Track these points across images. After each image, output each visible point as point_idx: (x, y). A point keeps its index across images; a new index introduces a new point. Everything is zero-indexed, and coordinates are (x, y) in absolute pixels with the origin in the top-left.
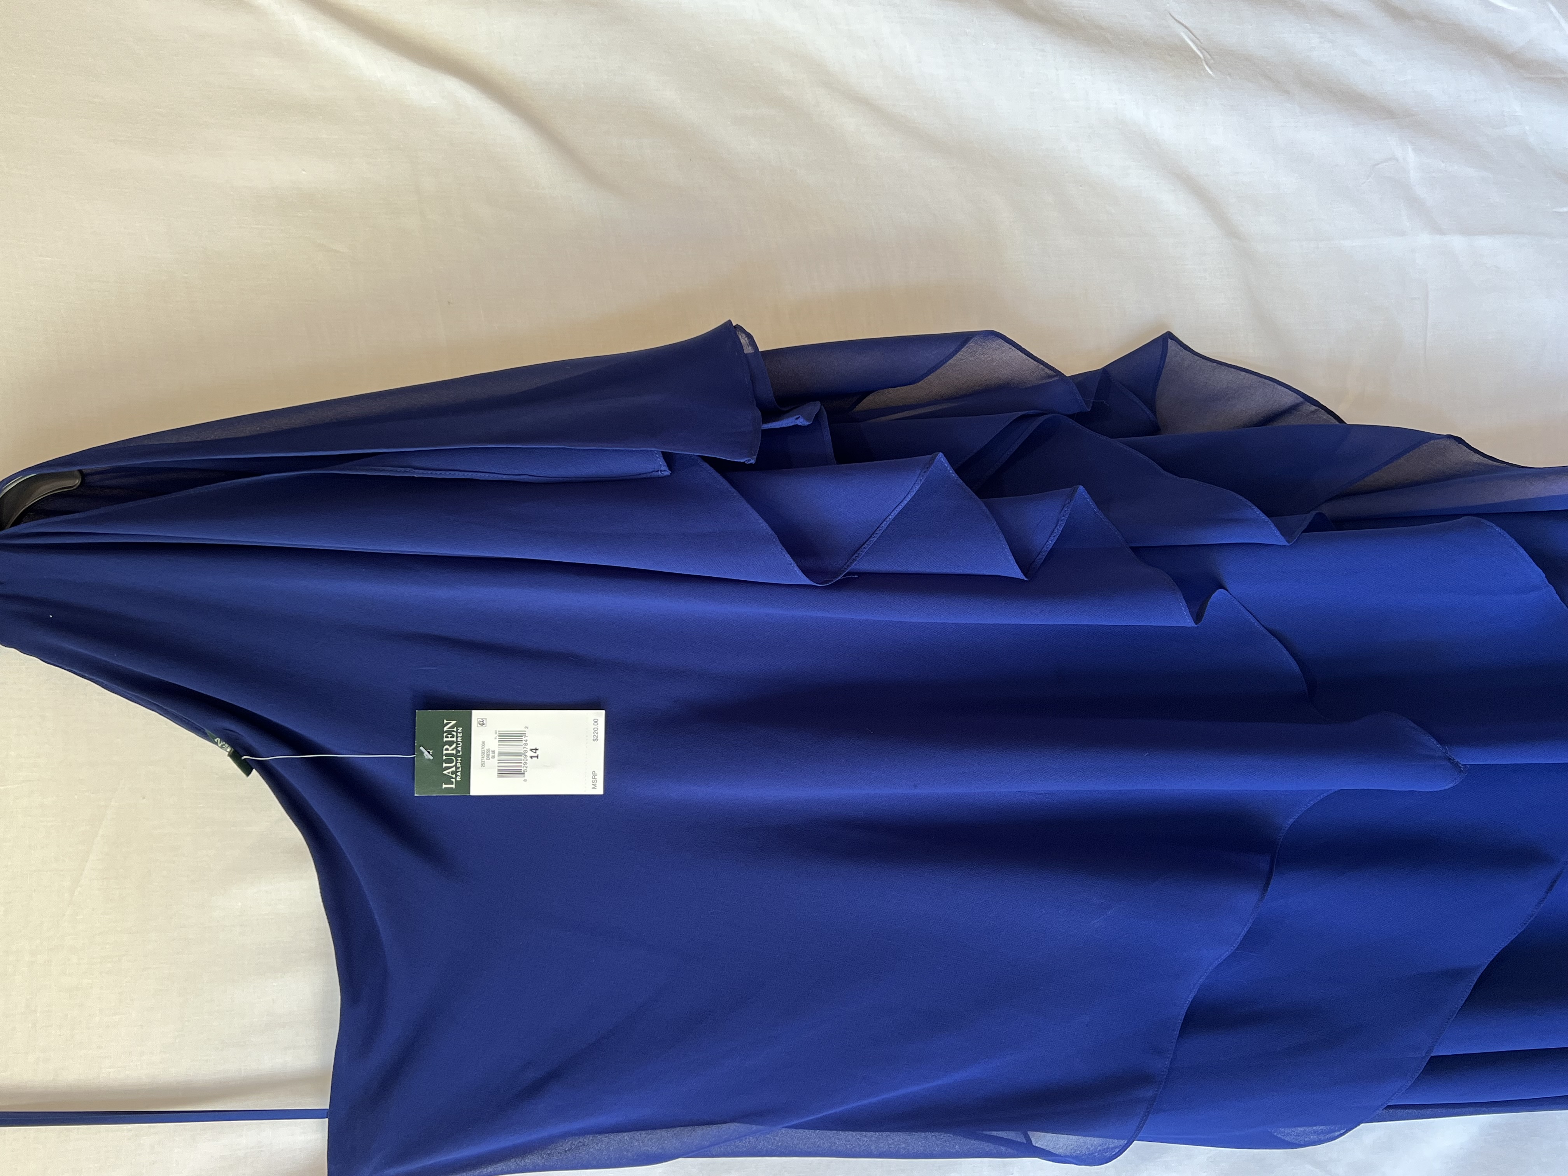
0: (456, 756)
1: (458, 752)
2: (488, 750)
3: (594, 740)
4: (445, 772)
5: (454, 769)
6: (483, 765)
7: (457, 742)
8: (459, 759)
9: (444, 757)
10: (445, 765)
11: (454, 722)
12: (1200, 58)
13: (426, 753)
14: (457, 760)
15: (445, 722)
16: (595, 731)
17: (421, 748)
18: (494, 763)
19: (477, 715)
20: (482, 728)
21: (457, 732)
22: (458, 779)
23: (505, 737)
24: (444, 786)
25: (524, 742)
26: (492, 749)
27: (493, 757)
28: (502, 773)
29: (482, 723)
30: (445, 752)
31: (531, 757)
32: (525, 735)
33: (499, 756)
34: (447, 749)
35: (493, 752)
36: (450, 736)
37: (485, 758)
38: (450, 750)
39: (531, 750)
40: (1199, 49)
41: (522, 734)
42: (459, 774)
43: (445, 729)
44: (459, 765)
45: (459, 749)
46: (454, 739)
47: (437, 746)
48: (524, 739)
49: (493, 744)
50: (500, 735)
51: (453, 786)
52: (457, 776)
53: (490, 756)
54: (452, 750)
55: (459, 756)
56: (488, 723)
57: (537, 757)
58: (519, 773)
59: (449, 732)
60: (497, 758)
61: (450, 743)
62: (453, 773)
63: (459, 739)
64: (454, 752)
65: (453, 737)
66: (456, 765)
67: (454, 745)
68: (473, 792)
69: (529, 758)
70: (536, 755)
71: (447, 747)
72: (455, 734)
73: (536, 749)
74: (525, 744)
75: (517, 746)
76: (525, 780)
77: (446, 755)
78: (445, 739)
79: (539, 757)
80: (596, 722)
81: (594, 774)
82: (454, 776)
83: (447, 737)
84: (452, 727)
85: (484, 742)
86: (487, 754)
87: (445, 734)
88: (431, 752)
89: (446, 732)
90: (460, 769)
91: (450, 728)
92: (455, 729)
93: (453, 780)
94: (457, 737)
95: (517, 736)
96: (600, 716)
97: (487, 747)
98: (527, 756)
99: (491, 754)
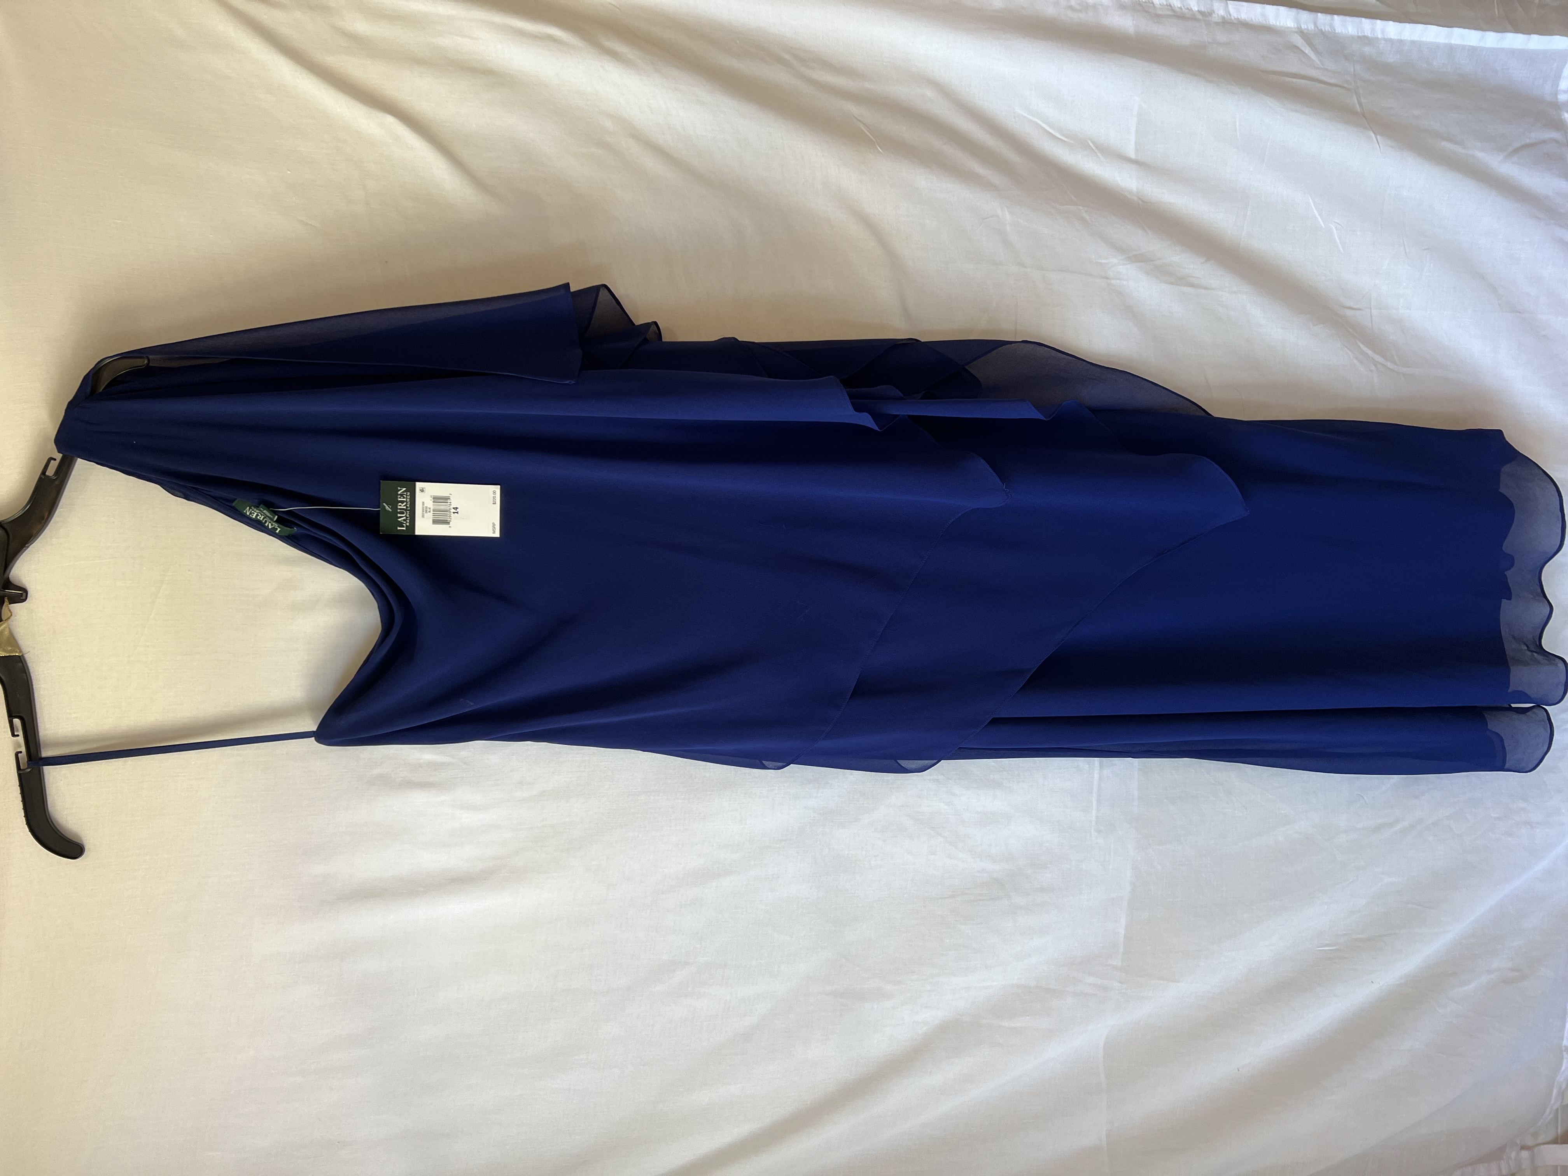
0: (406, 510)
1: (407, 507)
2: (426, 507)
3: (493, 504)
4: (399, 520)
5: (405, 518)
6: (423, 516)
7: (406, 501)
8: (408, 512)
9: (399, 511)
10: (399, 515)
11: (405, 489)
13: (387, 507)
14: (407, 512)
15: (399, 488)
16: (494, 498)
17: (384, 504)
18: (430, 516)
19: (419, 485)
20: (422, 493)
21: (406, 495)
22: (408, 524)
23: (436, 499)
24: (399, 528)
25: (449, 503)
26: (429, 507)
27: (429, 512)
28: (435, 522)
29: (422, 490)
30: (399, 507)
31: (454, 513)
32: (449, 498)
33: (433, 511)
34: (400, 506)
35: (430, 508)
36: (402, 497)
37: (425, 512)
38: (402, 506)
39: (454, 508)
41: (448, 498)
42: (408, 521)
43: (399, 493)
44: (408, 516)
45: (408, 506)
46: (405, 500)
47: (394, 503)
48: (449, 501)
49: (430, 504)
50: (434, 498)
51: (404, 529)
53: (428, 511)
55: (408, 510)
56: (426, 490)
57: (457, 513)
58: (446, 522)
59: (402, 495)
60: (432, 512)
61: (402, 502)
62: (404, 520)
63: (408, 500)
64: (405, 507)
65: (404, 498)
66: (406, 516)
67: (405, 504)
68: (418, 533)
69: (452, 514)
70: (456, 511)
71: (400, 504)
72: (405, 496)
73: (457, 508)
74: (449, 505)
75: (446, 505)
76: (450, 527)
77: (400, 509)
78: (399, 499)
79: (459, 513)
80: (494, 492)
81: (494, 524)
82: (405, 522)
83: (400, 498)
84: (404, 492)
85: (423, 502)
86: (425, 510)
87: (399, 496)
88: (390, 506)
89: (399, 495)
90: (409, 518)
91: (402, 492)
92: (405, 493)
93: (404, 525)
94: (407, 498)
95: (445, 499)
96: (497, 489)
97: (425, 505)
98: (451, 512)
99: (428, 510)
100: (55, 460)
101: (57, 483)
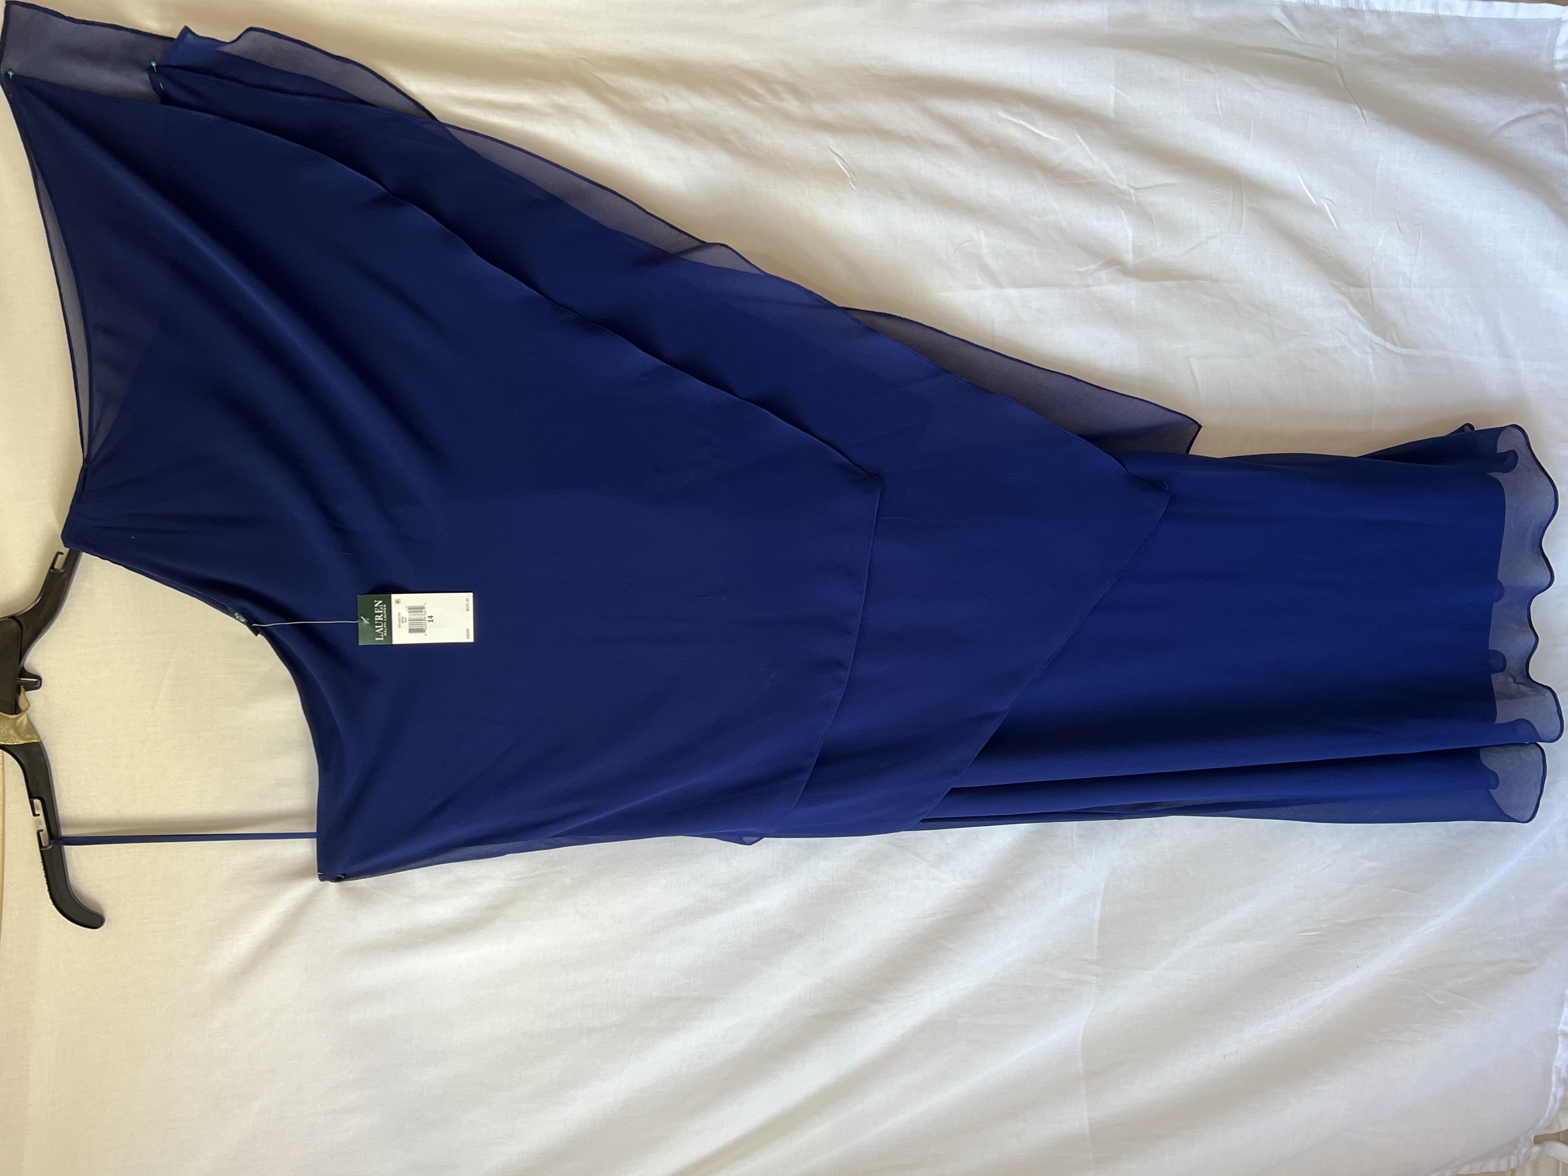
0: (383, 621)
1: (384, 619)
2: (403, 617)
3: (467, 610)
4: (377, 631)
5: (382, 629)
6: (400, 626)
7: (383, 613)
8: (385, 623)
9: (376, 622)
10: (376, 627)
11: (381, 602)
12: (848, 177)
14: (383, 624)
15: (376, 601)
16: (467, 605)
18: (406, 626)
19: (394, 597)
20: (398, 605)
21: (383, 607)
22: (385, 635)
23: (412, 609)
24: (377, 639)
25: (424, 612)
27: (406, 622)
29: (398, 602)
30: (376, 619)
31: (429, 621)
32: (424, 608)
33: (409, 621)
34: (377, 618)
35: (405, 618)
36: (379, 610)
38: (379, 618)
39: (429, 617)
40: (848, 172)
41: (423, 608)
42: (385, 632)
43: (376, 605)
44: (385, 627)
45: (385, 617)
46: (381, 612)
47: (371, 616)
49: (405, 614)
50: (409, 609)
51: (382, 639)
52: (384, 633)
54: (381, 618)
55: (385, 621)
56: (402, 602)
57: (432, 621)
58: (422, 631)
59: (378, 608)
60: (408, 622)
61: (379, 614)
62: (382, 631)
63: (385, 612)
64: (382, 619)
65: (380, 610)
66: (383, 627)
67: (382, 615)
68: (394, 642)
70: (431, 620)
71: (377, 616)
72: (381, 608)
73: (432, 616)
74: (425, 614)
75: (420, 615)
76: (426, 635)
77: (378, 621)
78: (376, 612)
79: (434, 621)
80: (467, 600)
81: (468, 630)
82: (382, 633)
83: (377, 610)
84: (380, 604)
86: (402, 620)
87: (376, 609)
88: (368, 619)
89: (377, 607)
90: (386, 629)
91: (379, 605)
92: (381, 606)
93: (382, 635)
94: (383, 610)
95: (420, 609)
96: (470, 596)
97: (401, 616)
98: (426, 621)
99: (404, 620)
100: (62, 554)
101: (65, 575)
